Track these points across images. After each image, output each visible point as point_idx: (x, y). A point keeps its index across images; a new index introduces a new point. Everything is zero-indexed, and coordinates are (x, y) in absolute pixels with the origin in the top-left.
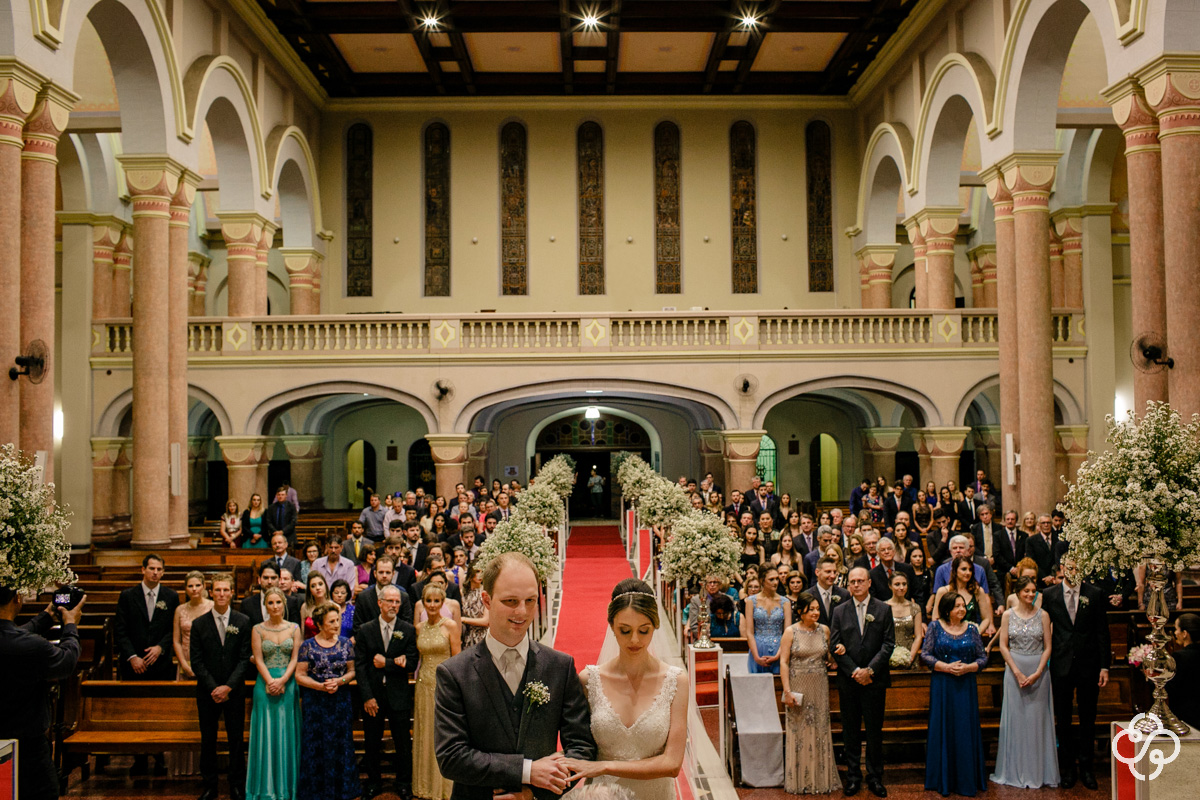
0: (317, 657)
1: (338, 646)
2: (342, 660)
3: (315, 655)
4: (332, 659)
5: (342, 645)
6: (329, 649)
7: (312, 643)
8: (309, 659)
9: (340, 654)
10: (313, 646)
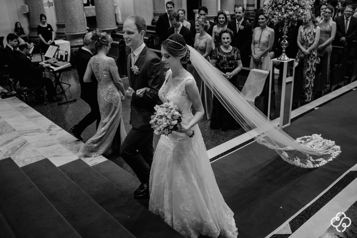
0: (221, 58)
1: (232, 52)
2: (234, 60)
3: (220, 56)
4: (229, 59)
5: (234, 52)
6: (227, 53)
7: (219, 50)
8: (216, 58)
9: (233, 57)
10: (219, 52)
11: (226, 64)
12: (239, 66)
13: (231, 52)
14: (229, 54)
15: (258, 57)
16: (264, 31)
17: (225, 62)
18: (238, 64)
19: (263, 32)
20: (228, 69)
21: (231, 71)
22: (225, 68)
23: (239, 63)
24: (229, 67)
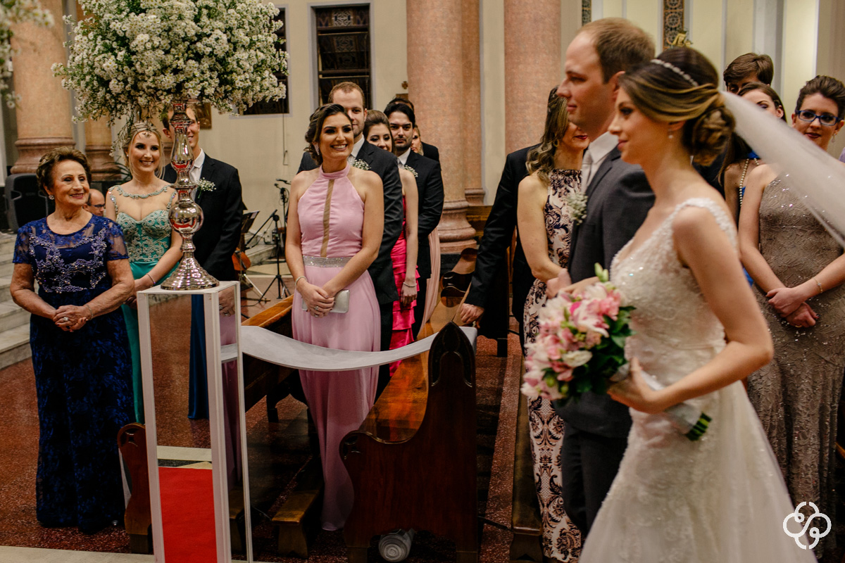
9: (87, 246)
11: (60, 273)
12: (119, 281)
13: (81, 232)
14: (73, 237)
15: (327, 290)
16: (338, 180)
17: (57, 268)
18: (116, 275)
19: (336, 187)
20: (71, 293)
21: (81, 299)
22: (59, 289)
23: (117, 271)
24: (72, 284)
